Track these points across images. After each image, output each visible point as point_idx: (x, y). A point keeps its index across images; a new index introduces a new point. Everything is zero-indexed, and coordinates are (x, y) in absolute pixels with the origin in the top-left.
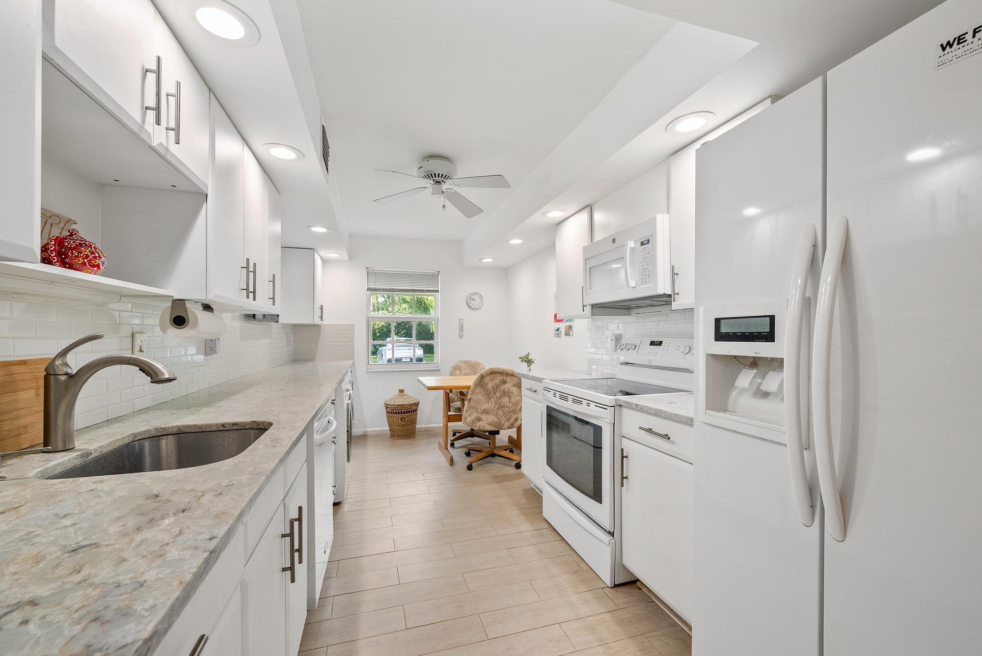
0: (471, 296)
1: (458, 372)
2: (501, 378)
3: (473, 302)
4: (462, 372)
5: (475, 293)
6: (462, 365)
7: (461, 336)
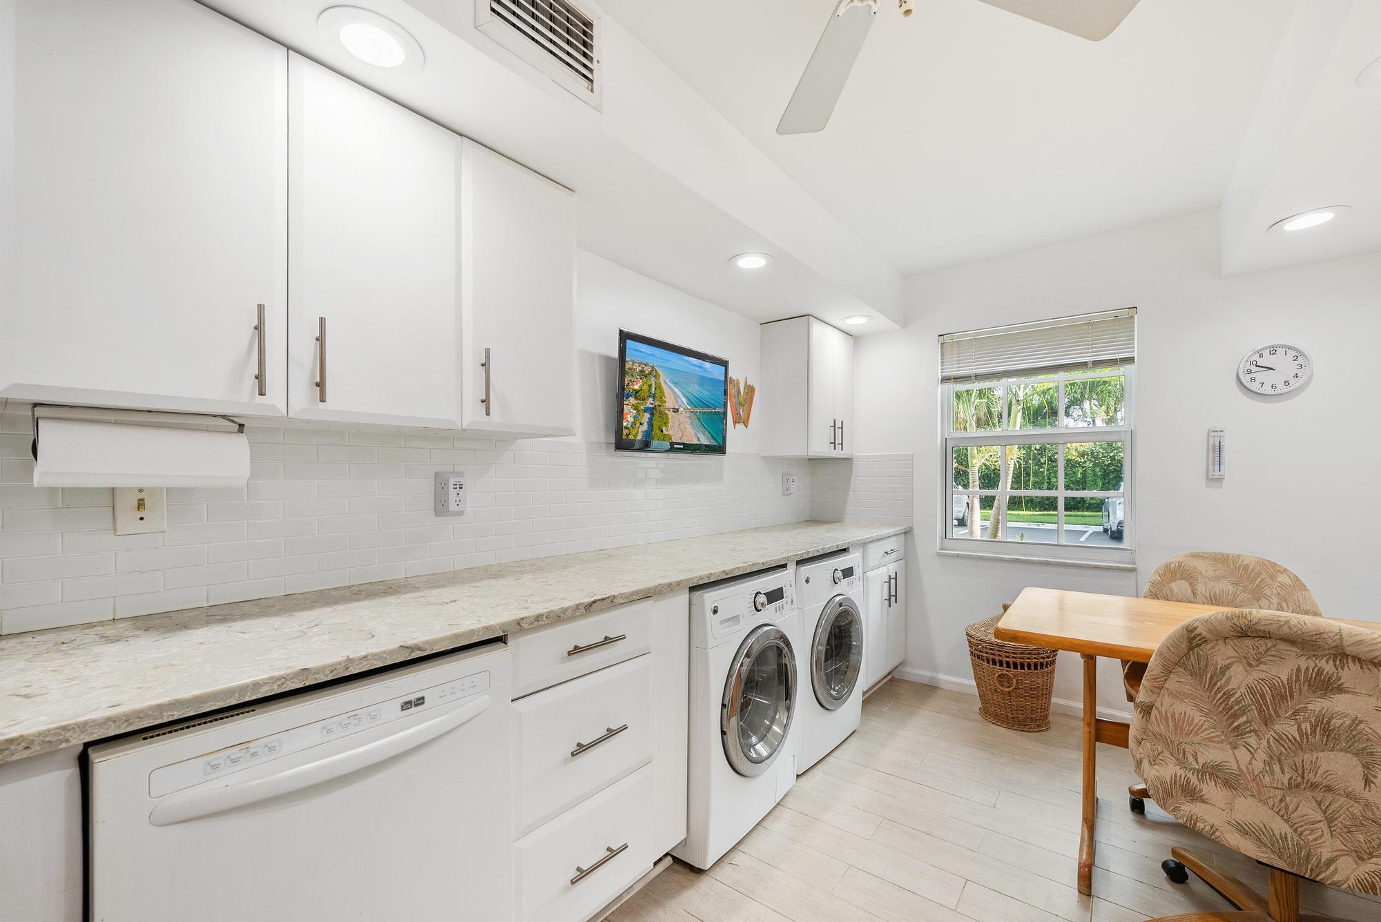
0: (1256, 357)
1: (1180, 586)
2: (1303, 663)
3: (1262, 376)
4: (1201, 588)
5: (1273, 351)
6: (1201, 565)
7: (1214, 480)
